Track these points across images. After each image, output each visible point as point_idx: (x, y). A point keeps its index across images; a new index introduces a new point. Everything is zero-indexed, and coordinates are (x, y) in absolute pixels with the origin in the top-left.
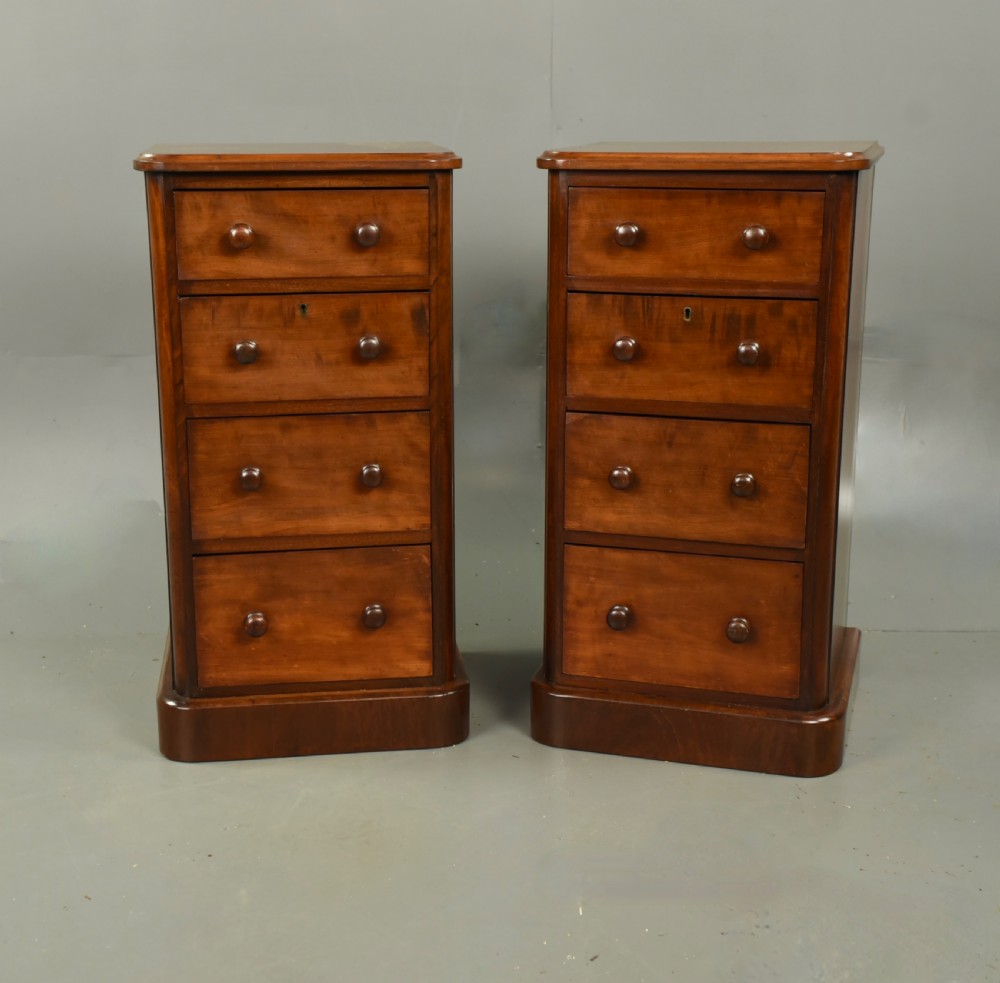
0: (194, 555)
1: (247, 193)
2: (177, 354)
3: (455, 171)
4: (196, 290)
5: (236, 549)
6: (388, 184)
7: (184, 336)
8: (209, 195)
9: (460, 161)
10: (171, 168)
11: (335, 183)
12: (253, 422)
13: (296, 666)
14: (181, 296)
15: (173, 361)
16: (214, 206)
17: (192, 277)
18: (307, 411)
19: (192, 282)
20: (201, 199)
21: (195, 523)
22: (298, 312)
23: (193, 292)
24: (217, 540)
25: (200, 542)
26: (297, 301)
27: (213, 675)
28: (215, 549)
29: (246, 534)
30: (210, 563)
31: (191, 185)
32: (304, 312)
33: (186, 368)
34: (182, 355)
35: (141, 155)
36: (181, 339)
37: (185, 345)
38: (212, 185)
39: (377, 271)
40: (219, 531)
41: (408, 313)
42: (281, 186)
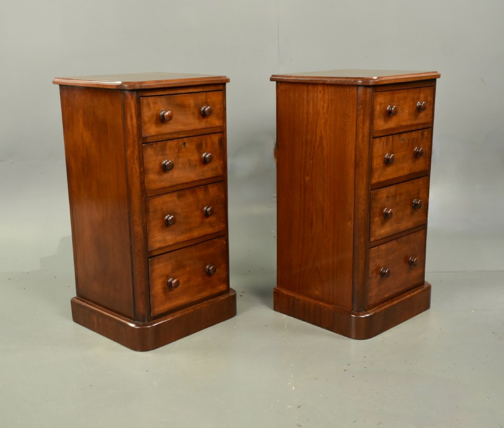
0: (149, 258)
1: (166, 96)
2: (142, 170)
3: (227, 84)
4: (149, 140)
5: (163, 252)
6: (211, 90)
7: (144, 161)
8: (153, 98)
11: (194, 90)
12: (168, 195)
13: (185, 297)
14: (143, 144)
15: (140, 172)
16: (155, 103)
17: (147, 135)
18: (186, 187)
19: (147, 137)
20: (151, 100)
21: (149, 244)
22: (183, 146)
24: (157, 250)
25: (151, 251)
26: (182, 141)
27: (157, 310)
28: (156, 253)
29: (167, 244)
30: (156, 260)
31: (146, 94)
32: (185, 145)
33: (145, 175)
34: (144, 170)
36: (143, 163)
37: (145, 165)
38: (154, 94)
39: (208, 126)
40: (158, 245)
41: (217, 142)
42: (177, 93)
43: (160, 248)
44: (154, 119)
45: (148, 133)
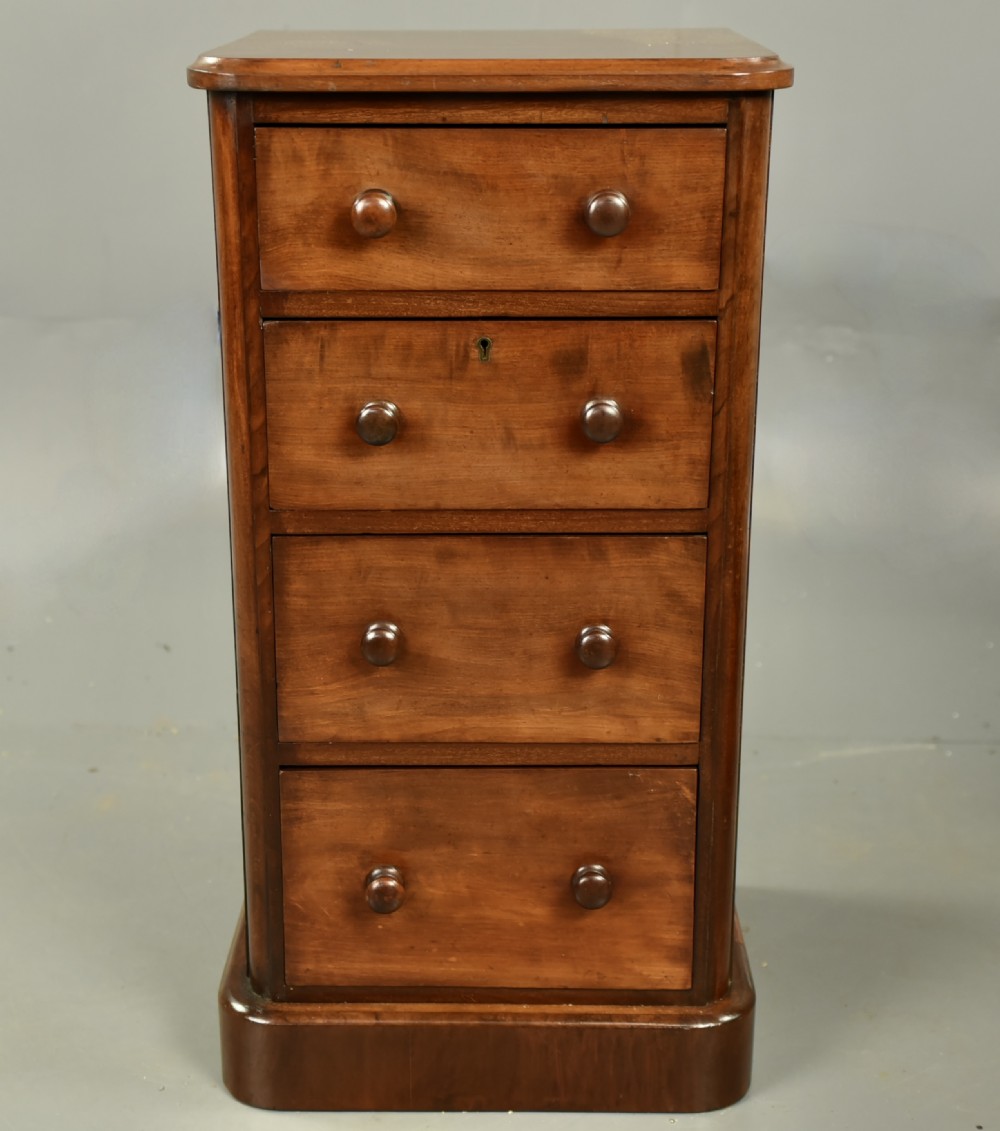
0: (282, 767)
1: (388, 132)
2: (257, 422)
3: (778, 94)
4: (292, 308)
5: (353, 759)
6: (651, 118)
7: (269, 390)
8: (319, 135)
9: (789, 73)
10: (249, 85)
11: (551, 115)
12: (389, 544)
13: (453, 959)
14: (265, 319)
15: (251, 433)
16: (328, 157)
17: (285, 284)
18: (485, 528)
19: (285, 295)
20: (305, 142)
21: (284, 713)
22: (475, 353)
23: (286, 312)
24: (323, 745)
25: (292, 747)
26: (474, 333)
27: (310, 966)
28: (319, 758)
29: (373, 736)
30: (309, 782)
31: (285, 117)
32: (485, 352)
33: (272, 447)
34: (265, 423)
35: (200, 57)
36: (264, 399)
37: (271, 405)
38: (324, 117)
39: (621, 280)
40: (326, 729)
41: (676, 359)
42: (450, 120)
43: (338, 744)
44: (325, 221)
45: (292, 278)
